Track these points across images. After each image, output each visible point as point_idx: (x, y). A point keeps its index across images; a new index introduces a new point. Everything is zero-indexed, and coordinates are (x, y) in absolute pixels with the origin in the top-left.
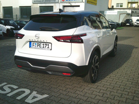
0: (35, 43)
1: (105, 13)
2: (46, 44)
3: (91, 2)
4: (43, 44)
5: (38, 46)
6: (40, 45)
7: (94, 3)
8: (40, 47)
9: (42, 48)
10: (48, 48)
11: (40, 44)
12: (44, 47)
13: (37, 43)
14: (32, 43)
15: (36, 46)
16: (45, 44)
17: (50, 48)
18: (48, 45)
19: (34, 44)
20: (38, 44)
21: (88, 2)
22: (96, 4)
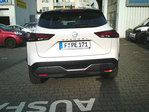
0: (68, 43)
1: (36, 17)
2: (84, 43)
3: (21, 5)
4: (80, 43)
5: (72, 46)
6: (75, 45)
7: (24, 6)
8: (75, 47)
9: (78, 47)
10: (87, 46)
11: (75, 43)
12: (80, 46)
13: (70, 43)
14: (63, 44)
15: (69, 47)
16: (82, 43)
17: (89, 46)
18: (86, 43)
19: (66, 45)
20: (72, 43)
21: (17, 4)
22: (26, 7)
